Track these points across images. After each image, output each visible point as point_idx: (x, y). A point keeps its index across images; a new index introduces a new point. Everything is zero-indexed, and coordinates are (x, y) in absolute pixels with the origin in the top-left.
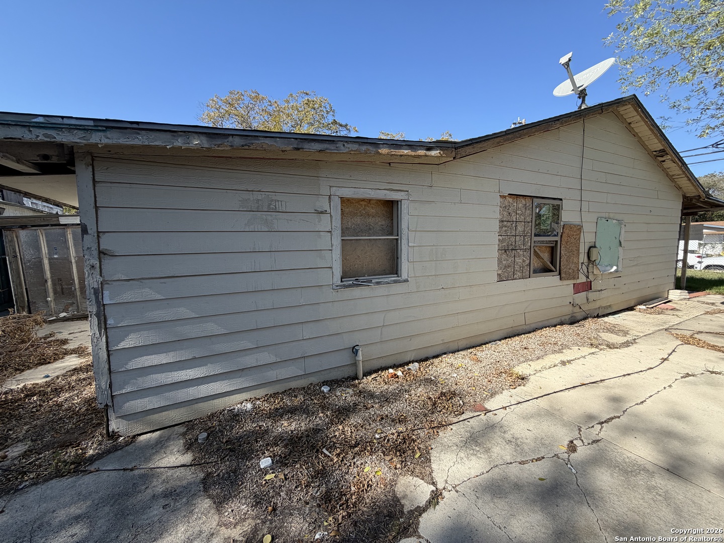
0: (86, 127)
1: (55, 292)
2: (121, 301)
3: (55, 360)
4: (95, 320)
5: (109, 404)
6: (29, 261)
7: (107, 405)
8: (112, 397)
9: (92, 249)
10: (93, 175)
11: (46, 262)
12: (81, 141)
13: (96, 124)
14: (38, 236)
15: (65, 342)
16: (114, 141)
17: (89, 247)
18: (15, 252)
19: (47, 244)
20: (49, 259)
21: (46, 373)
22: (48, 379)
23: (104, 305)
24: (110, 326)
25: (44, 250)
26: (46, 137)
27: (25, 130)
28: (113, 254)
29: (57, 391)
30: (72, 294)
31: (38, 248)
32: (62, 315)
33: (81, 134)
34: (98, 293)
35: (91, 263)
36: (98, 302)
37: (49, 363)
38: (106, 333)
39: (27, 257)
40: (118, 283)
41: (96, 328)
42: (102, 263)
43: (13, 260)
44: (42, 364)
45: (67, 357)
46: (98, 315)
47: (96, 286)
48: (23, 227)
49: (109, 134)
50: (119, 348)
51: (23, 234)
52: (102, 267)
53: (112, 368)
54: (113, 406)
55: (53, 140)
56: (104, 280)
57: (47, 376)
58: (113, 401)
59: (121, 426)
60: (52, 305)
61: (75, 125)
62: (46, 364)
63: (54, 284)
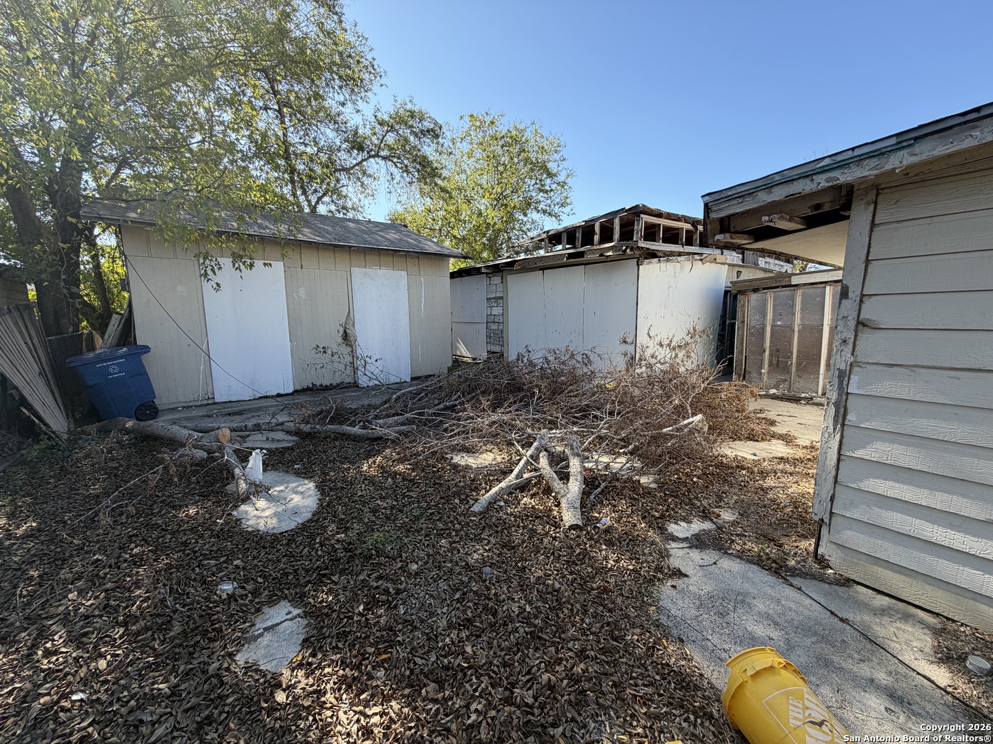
0: (884, 150)
1: (770, 364)
2: (873, 394)
3: (763, 440)
4: (832, 410)
5: (825, 520)
6: (754, 327)
7: (822, 520)
8: (831, 513)
9: (849, 318)
10: (874, 217)
11: (768, 329)
12: (871, 173)
13: (899, 140)
14: (766, 300)
15: (773, 423)
16: (924, 157)
17: (845, 315)
18: (744, 317)
19: (774, 309)
20: (772, 326)
21: (754, 451)
22: (756, 458)
23: (848, 394)
24: (849, 423)
25: (770, 315)
26: (827, 182)
27: (808, 181)
28: (877, 326)
29: (764, 474)
30: (787, 370)
31: (764, 315)
32: (773, 391)
33: (873, 162)
34: (843, 377)
35: (843, 337)
36: (840, 387)
37: (757, 441)
38: (843, 430)
39: (753, 323)
40: (875, 367)
41: (831, 421)
42: (858, 338)
43: (741, 325)
44: (751, 440)
45: (774, 441)
46: (837, 405)
47: (843, 367)
48: (755, 290)
49: (917, 148)
50: (855, 455)
51: (754, 297)
52: (857, 343)
53: (839, 477)
54: (830, 525)
55: (835, 183)
56: (855, 362)
57: (755, 455)
58: (830, 520)
59: (835, 556)
60: (765, 378)
61: (866, 153)
62: (754, 441)
63: (771, 355)
